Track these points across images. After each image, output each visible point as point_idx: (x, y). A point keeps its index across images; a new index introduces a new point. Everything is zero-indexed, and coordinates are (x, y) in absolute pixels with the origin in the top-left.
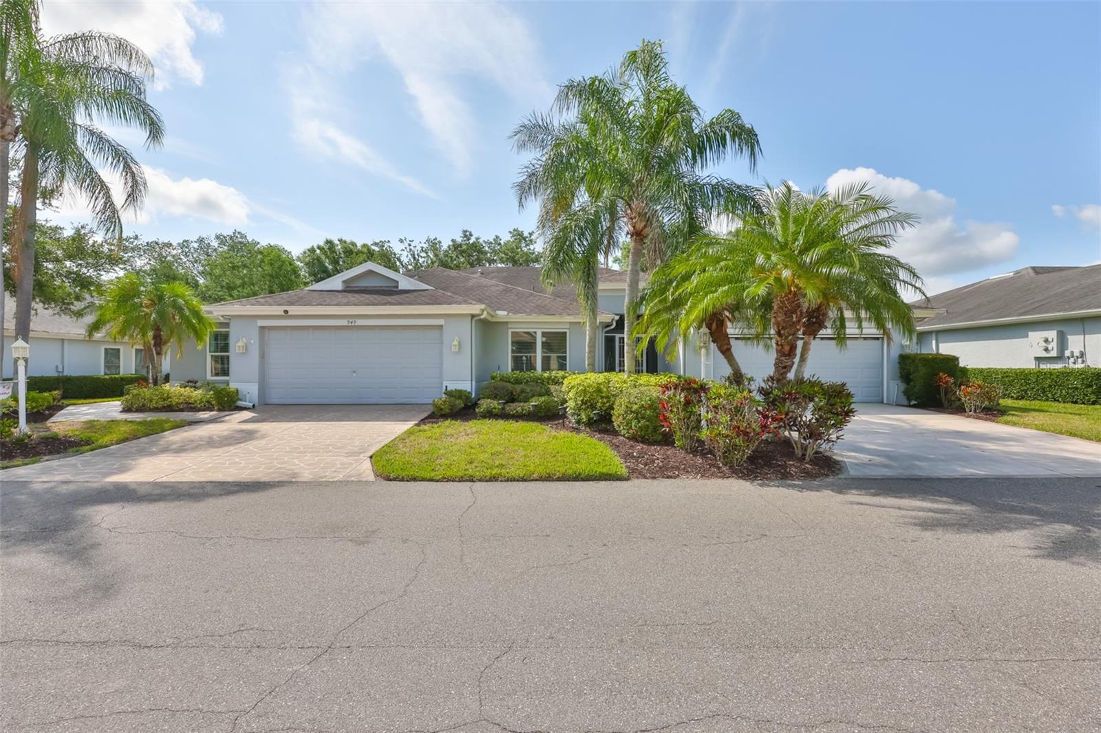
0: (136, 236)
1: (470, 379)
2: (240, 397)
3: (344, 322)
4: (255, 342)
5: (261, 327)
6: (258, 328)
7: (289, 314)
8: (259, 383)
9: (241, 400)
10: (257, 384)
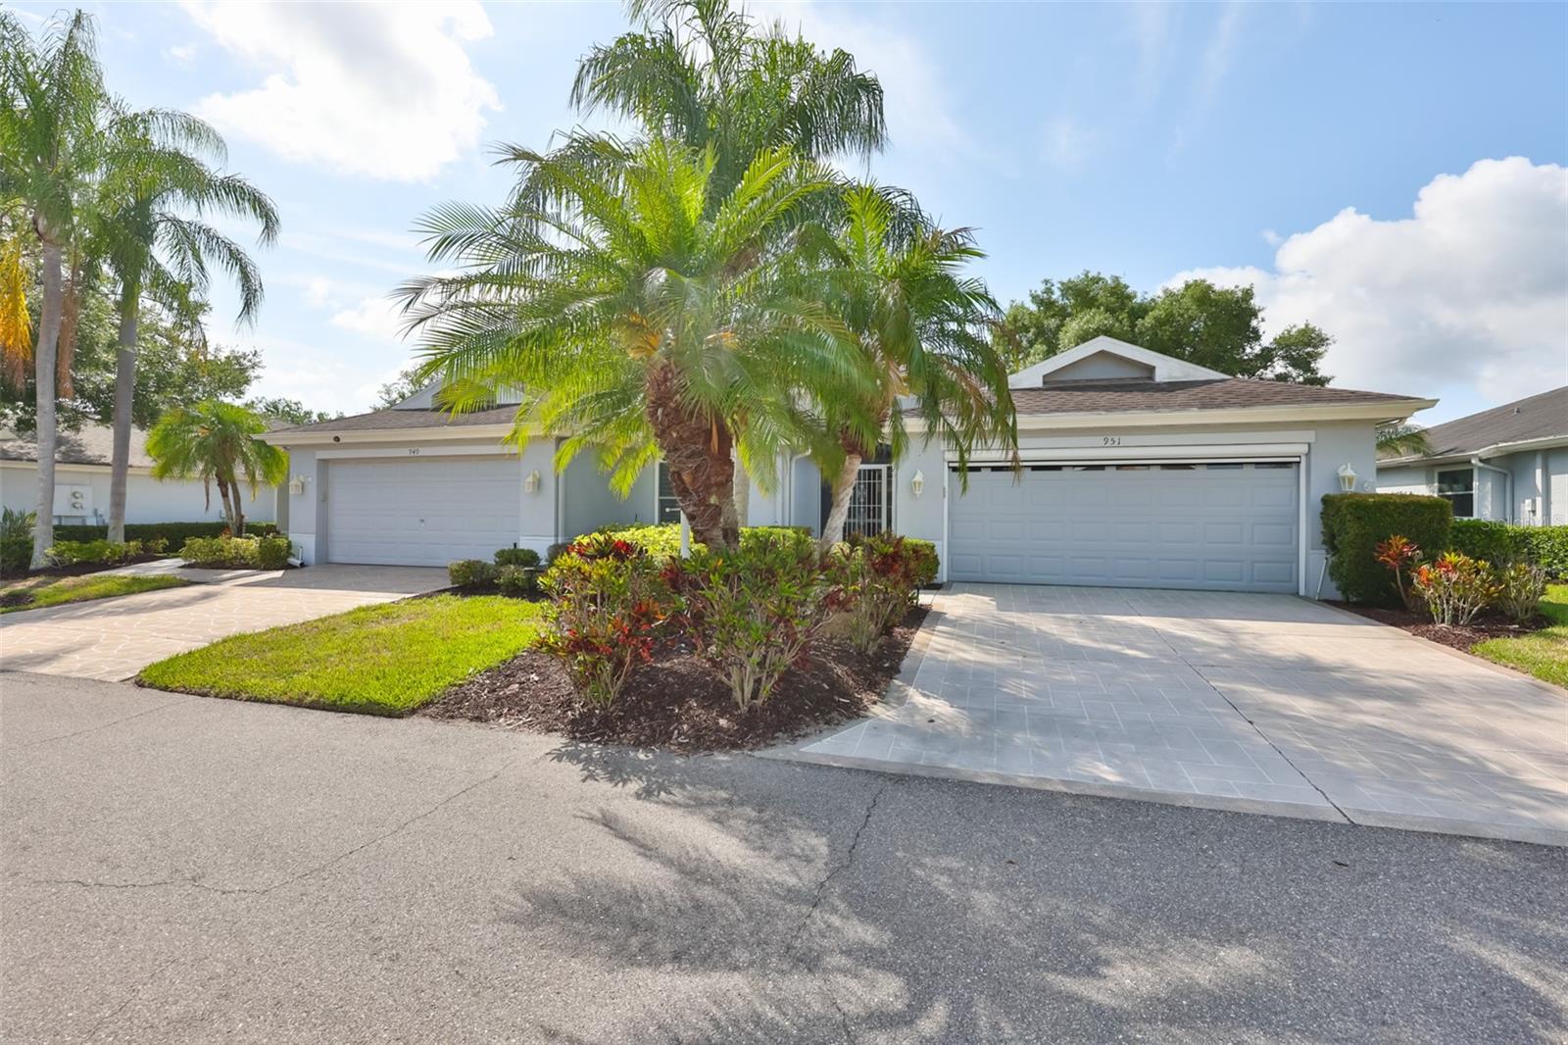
0: (256, 352)
1: (553, 533)
2: (292, 551)
3: (405, 452)
4: (312, 481)
5: (319, 460)
6: (315, 463)
7: (341, 441)
8: (317, 533)
9: (294, 556)
10: (314, 536)
